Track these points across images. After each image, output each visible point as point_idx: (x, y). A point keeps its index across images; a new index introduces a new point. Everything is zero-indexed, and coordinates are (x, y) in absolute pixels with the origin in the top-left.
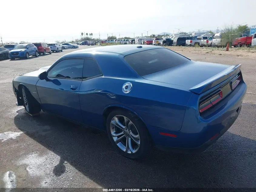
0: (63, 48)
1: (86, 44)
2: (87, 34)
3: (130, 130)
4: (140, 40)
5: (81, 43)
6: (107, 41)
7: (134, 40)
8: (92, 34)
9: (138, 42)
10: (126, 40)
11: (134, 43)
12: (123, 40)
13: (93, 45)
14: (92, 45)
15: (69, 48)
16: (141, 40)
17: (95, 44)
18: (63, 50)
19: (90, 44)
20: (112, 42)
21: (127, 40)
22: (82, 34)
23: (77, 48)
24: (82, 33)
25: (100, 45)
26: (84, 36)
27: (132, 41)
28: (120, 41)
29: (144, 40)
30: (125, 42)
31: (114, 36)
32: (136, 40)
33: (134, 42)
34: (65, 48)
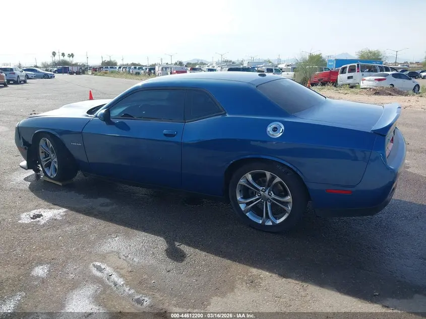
0: (27, 77)
1: (66, 72)
2: (63, 55)
3: (272, 192)
4: (164, 69)
5: (56, 69)
6: (103, 68)
7: (154, 69)
8: (72, 55)
9: (160, 72)
10: (137, 68)
11: (154, 73)
12: (133, 67)
13: (79, 74)
14: (77, 74)
15: (36, 77)
16: (166, 68)
17: (83, 73)
18: (28, 81)
19: (74, 73)
20: (112, 69)
21: (141, 68)
22: (54, 54)
23: (51, 77)
24: (54, 52)
25: (92, 74)
26: (58, 58)
27: (150, 70)
28: (128, 69)
29: (171, 68)
30: (138, 71)
31: (112, 60)
32: (157, 68)
33: (152, 71)
34: (30, 77)
